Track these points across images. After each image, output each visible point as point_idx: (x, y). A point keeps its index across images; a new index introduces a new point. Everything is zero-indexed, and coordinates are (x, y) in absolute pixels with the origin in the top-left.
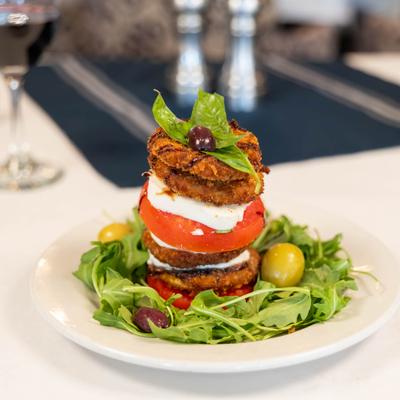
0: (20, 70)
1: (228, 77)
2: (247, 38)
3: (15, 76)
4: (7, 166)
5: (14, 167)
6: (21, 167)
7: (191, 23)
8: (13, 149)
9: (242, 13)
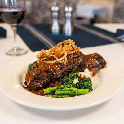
1: (65, 28)
2: (69, 18)
3: (15, 26)
4: (13, 50)
8: (14, 45)
9: (68, 12)
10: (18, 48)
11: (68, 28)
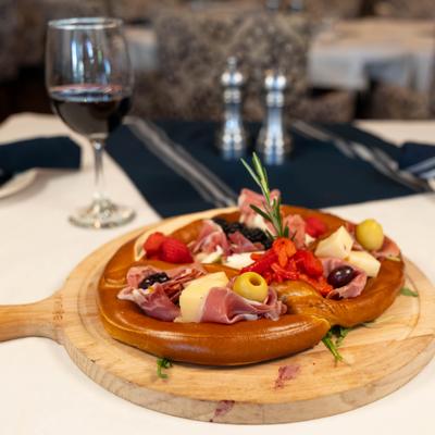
0: (102, 136)
5: (97, 209)
6: (102, 210)
7: (233, 95)
9: (274, 90)
10: (105, 205)
11: (274, 140)
